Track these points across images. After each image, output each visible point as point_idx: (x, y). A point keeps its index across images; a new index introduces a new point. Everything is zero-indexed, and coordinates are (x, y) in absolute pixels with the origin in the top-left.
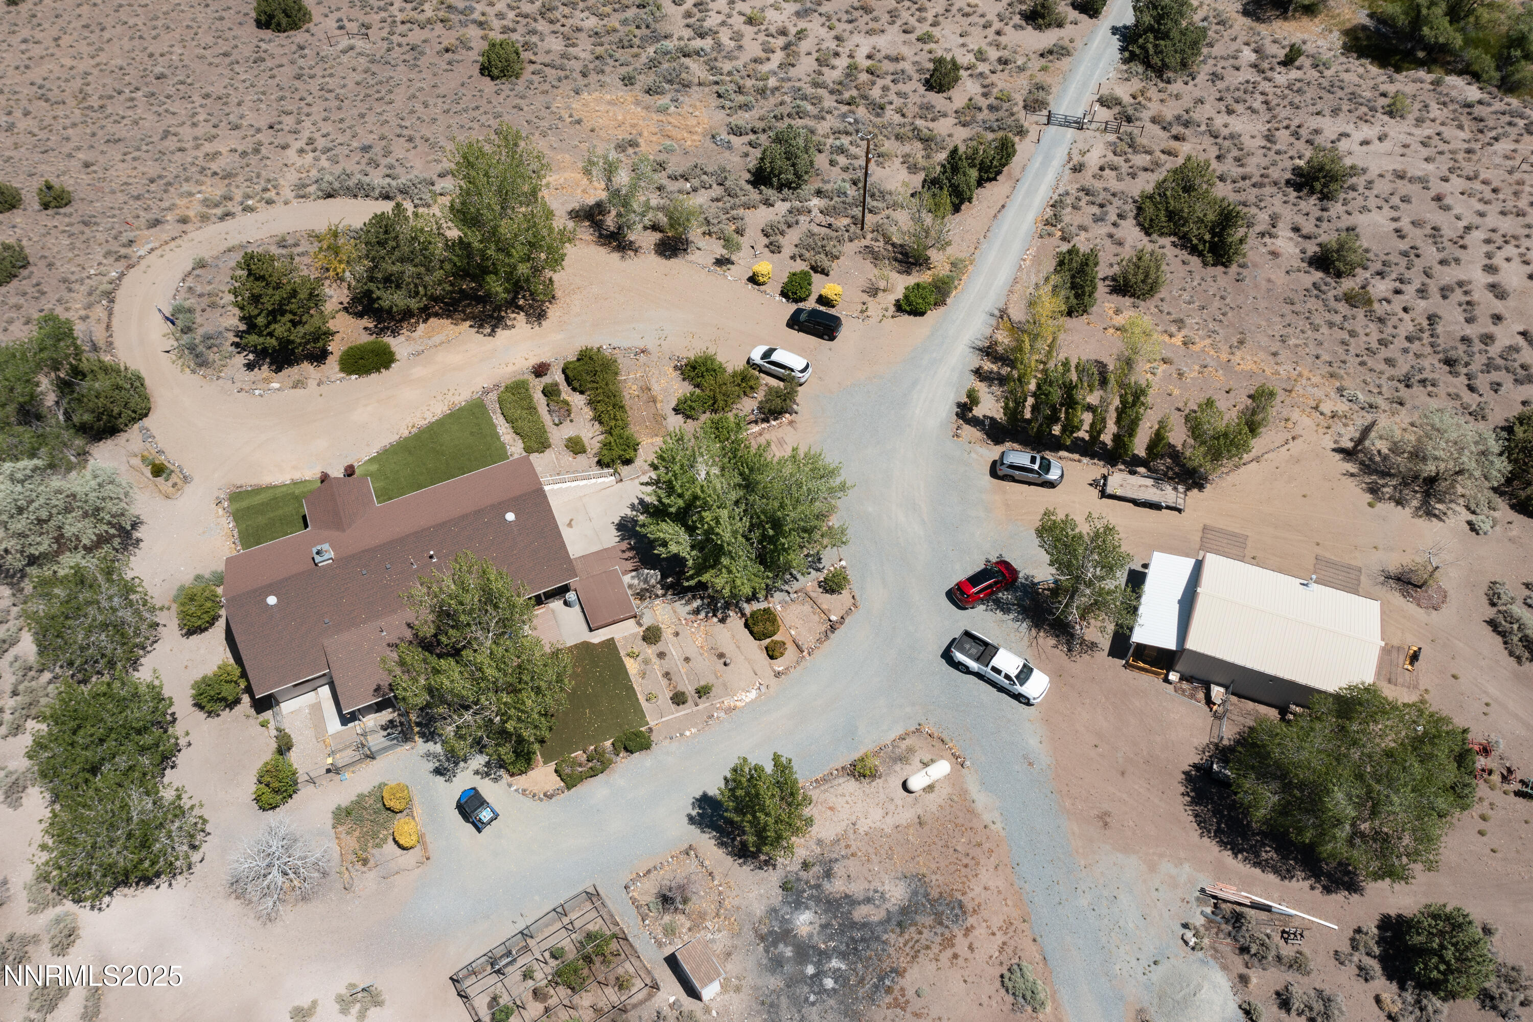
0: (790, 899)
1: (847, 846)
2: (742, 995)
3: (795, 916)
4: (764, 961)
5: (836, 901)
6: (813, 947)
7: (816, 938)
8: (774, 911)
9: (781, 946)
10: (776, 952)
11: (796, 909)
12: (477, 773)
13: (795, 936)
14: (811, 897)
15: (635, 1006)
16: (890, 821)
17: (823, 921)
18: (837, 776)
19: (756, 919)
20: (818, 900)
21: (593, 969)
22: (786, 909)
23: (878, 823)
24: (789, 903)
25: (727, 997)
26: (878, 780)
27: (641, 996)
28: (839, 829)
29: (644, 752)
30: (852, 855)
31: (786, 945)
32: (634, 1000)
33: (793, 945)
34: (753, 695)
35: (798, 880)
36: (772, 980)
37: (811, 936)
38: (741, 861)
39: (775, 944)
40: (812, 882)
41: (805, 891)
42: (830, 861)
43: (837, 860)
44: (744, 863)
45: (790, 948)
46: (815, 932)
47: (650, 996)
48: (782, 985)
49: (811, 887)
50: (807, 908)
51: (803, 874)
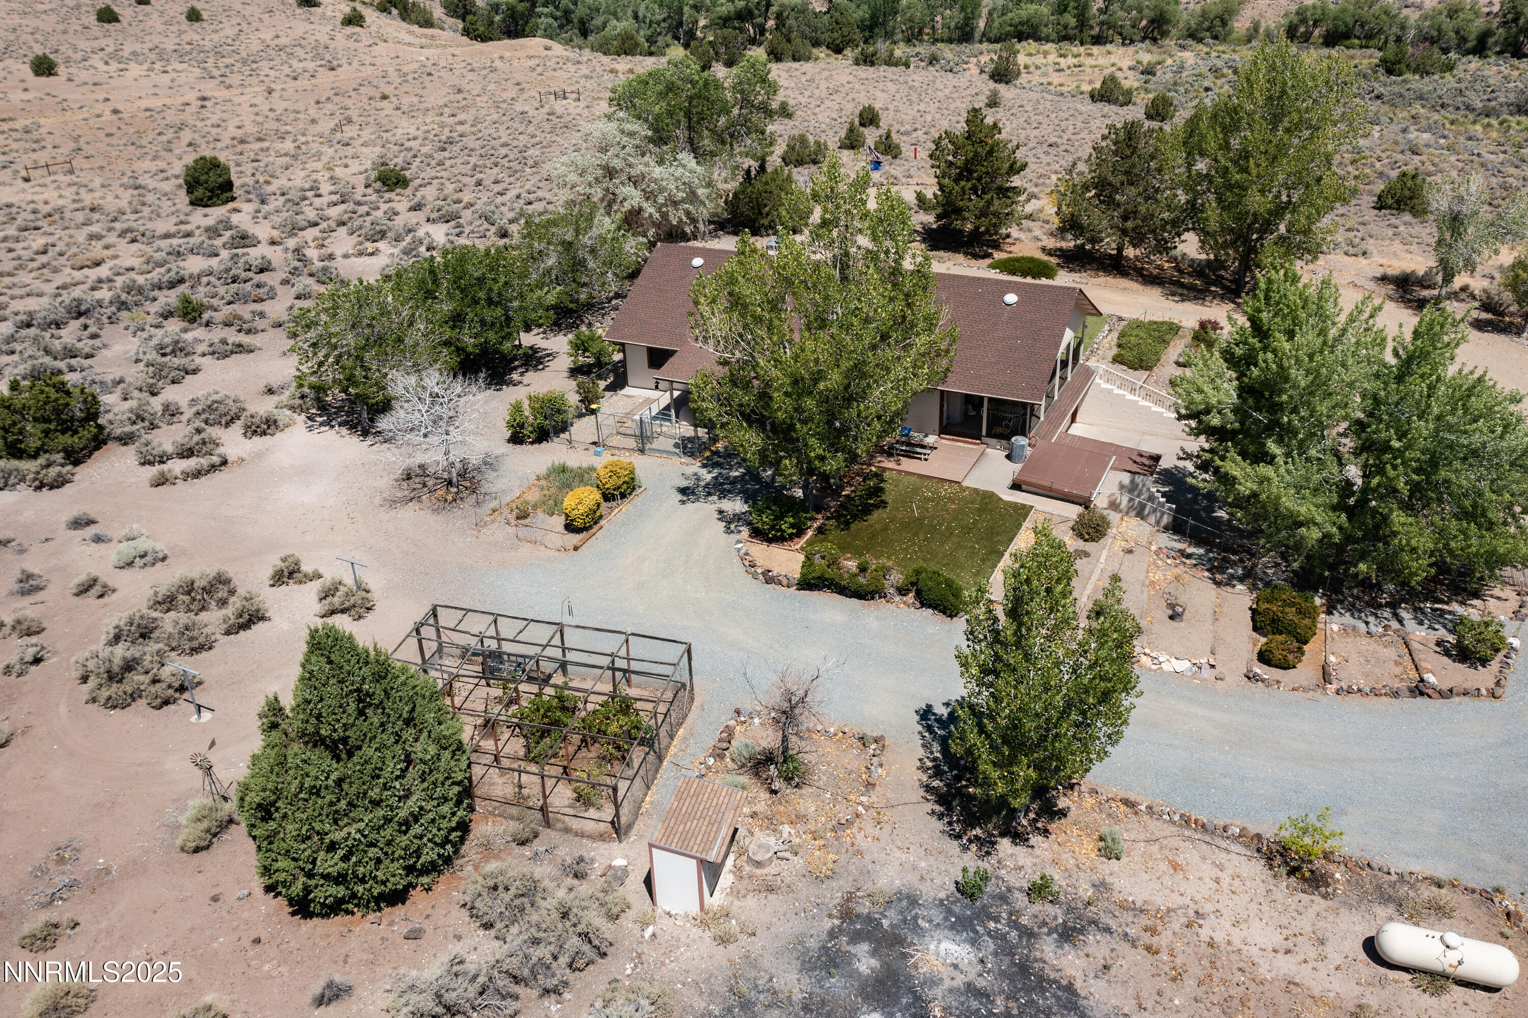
0: (957, 909)
1: (1153, 931)
2: (720, 952)
3: (937, 934)
4: (812, 944)
5: (1041, 978)
6: (917, 998)
7: (938, 991)
8: (913, 901)
9: (863, 948)
10: (846, 948)
11: (952, 927)
12: (721, 512)
13: (905, 956)
14: (995, 935)
15: (567, 830)
16: (1286, 966)
17: (981, 983)
18: (1235, 839)
19: (869, 887)
20: (1005, 949)
21: (580, 755)
22: (938, 916)
23: (1254, 951)
24: (949, 912)
25: (696, 932)
26: (1317, 899)
27: (589, 826)
28: (1161, 900)
29: (941, 617)
30: (1148, 949)
31: (874, 953)
32: (575, 824)
33: (886, 966)
34: (1183, 666)
35: (1003, 898)
36: (793, 976)
37: (934, 981)
38: (938, 808)
39: (856, 938)
40: (1024, 921)
41: (997, 920)
42: (1094, 922)
43: (1108, 930)
44: (940, 817)
45: (874, 963)
46: (947, 983)
47: (601, 837)
48: (797, 996)
49: (1015, 924)
50: (974, 942)
51: (1020, 900)
